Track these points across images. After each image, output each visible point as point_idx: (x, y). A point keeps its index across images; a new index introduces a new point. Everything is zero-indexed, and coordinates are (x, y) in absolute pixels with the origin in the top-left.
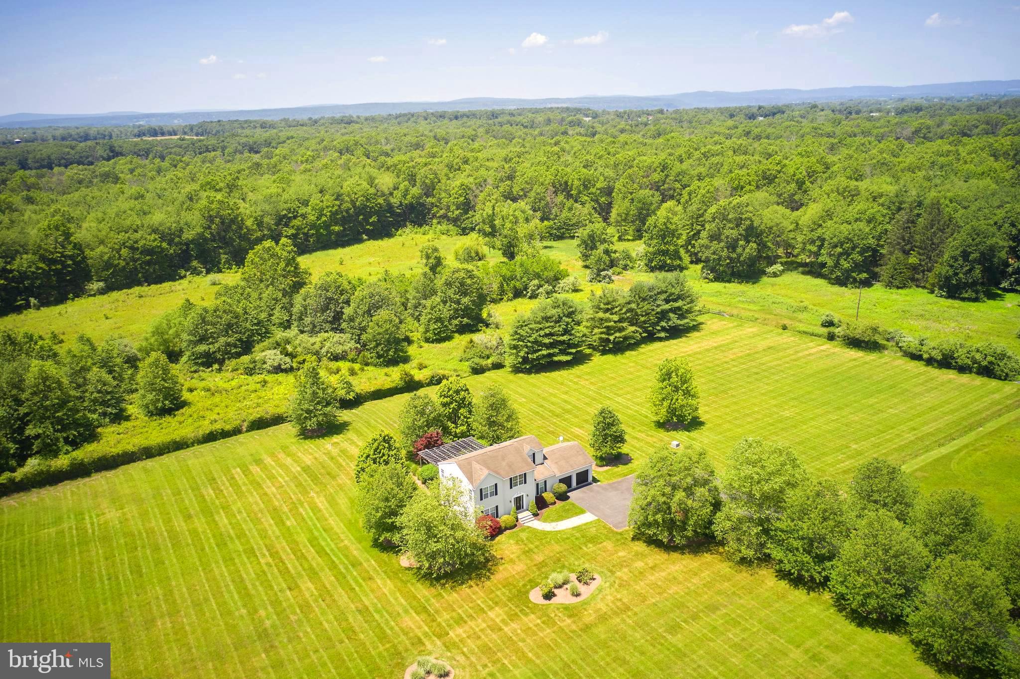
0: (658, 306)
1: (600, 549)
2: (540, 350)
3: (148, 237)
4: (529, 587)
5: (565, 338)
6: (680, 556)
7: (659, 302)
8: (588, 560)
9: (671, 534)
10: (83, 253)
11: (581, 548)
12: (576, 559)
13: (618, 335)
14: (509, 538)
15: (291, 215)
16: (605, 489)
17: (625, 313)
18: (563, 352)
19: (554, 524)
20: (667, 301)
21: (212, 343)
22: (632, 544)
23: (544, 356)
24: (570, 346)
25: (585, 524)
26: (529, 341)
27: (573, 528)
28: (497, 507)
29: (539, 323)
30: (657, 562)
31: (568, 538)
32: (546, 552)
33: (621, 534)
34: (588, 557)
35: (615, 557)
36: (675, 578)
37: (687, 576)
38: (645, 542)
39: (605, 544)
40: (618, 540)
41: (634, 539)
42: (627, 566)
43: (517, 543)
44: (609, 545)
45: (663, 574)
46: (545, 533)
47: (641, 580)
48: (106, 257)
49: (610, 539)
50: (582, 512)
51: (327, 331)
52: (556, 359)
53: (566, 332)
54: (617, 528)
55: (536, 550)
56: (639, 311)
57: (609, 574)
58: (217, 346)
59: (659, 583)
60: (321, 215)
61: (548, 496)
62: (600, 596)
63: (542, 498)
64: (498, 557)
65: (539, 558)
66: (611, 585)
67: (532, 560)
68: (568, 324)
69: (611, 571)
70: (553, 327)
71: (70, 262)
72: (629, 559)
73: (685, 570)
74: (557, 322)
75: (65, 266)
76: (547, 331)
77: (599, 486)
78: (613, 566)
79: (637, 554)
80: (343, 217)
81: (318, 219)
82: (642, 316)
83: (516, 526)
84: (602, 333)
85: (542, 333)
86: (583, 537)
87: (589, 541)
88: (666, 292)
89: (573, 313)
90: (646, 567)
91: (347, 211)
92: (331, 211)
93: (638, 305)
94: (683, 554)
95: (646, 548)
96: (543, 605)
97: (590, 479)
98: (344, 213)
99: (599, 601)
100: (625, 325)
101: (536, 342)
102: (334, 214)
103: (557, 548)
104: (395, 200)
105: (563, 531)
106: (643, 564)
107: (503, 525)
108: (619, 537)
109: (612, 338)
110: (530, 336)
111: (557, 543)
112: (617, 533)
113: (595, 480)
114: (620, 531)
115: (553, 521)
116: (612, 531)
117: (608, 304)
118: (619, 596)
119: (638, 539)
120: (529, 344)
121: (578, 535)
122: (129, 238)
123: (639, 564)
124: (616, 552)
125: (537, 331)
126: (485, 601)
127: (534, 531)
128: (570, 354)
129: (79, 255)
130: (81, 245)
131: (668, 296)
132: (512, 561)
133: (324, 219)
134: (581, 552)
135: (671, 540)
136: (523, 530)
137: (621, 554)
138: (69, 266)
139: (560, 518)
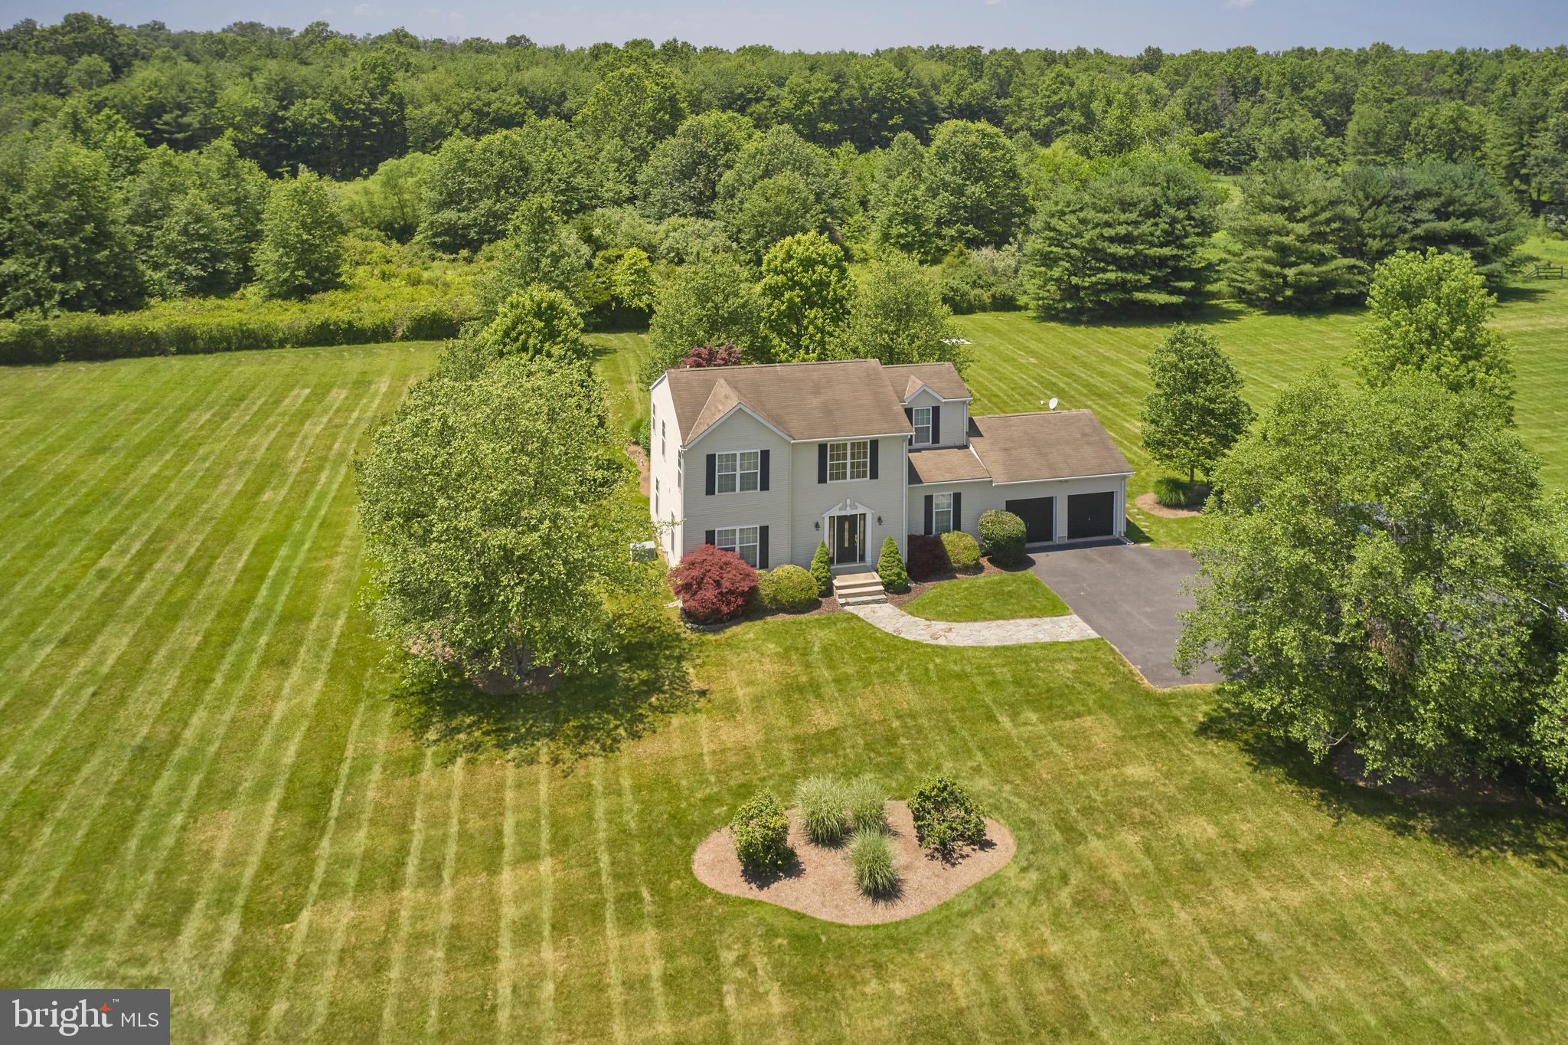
0: (1417, 223)
1: (1058, 737)
2: (1104, 271)
3: (509, 99)
4: (720, 811)
5: (1167, 251)
6: (1386, 837)
7: (1418, 216)
8: (998, 766)
9: (1344, 722)
10: (402, 111)
11: (991, 718)
12: (954, 753)
13: (1307, 267)
14: (770, 634)
15: (750, 96)
16: (1160, 563)
17: (1328, 221)
18: (1158, 284)
19: (940, 626)
20: (1441, 214)
21: (467, 209)
22: (1191, 747)
23: (1111, 286)
24: (1180, 273)
25: (1044, 646)
26: (1074, 246)
27: (997, 651)
28: (764, 531)
29: (1104, 211)
30: (1280, 838)
31: (962, 676)
32: (861, 704)
33: (1162, 702)
34: (1001, 755)
35: (1107, 777)
36: (1344, 930)
37: (1404, 934)
38: (1248, 748)
39: (1088, 721)
40: (1141, 720)
41: (1204, 730)
42: (1145, 823)
43: (784, 656)
44: (1102, 731)
45: (1295, 897)
46: (894, 645)
47: (1184, 899)
48: (435, 120)
49: (1112, 711)
50: (1054, 608)
51: (685, 216)
52: (1139, 296)
53: (1171, 238)
54: (1152, 681)
55: (830, 690)
56: (1365, 227)
57: (1058, 837)
58: (473, 214)
59: (1265, 937)
60: (804, 102)
61: (958, 545)
62: (975, 925)
63: (938, 543)
64: (696, 685)
65: (823, 718)
66: (1044, 889)
67: (795, 720)
68: (1174, 221)
69: (1068, 829)
70: (1136, 223)
71: (376, 120)
72: (1161, 797)
73: (1401, 903)
74: (1149, 215)
75: (367, 123)
76: (1122, 230)
77: (1145, 553)
78: (1086, 811)
79: (1200, 785)
80: (843, 109)
81: (797, 107)
82: (1374, 237)
83: (812, 605)
84: (1268, 261)
85: (1108, 232)
86: (1017, 683)
87: (1034, 703)
88: (1438, 194)
89: (1191, 201)
90: (1223, 845)
91: (850, 101)
92: (820, 98)
93: (1363, 212)
94: (1403, 830)
95: (1245, 772)
96: (722, 899)
97: (1119, 528)
98: (845, 105)
99: (958, 946)
100: (1327, 249)
101: (1094, 251)
102: (825, 104)
103: (907, 697)
104: (941, 99)
105: (959, 650)
106: (1212, 831)
107: (766, 591)
108: (1152, 710)
109: (1290, 273)
110: (1079, 235)
111: (914, 681)
112: (1148, 695)
113: (1135, 534)
114: (1160, 690)
115: (941, 616)
116: (1133, 687)
117: (1283, 196)
118: (1056, 948)
119: (1224, 734)
120: (1074, 252)
121: (1003, 673)
122: (478, 98)
123: (1198, 829)
124: (1120, 759)
125: (1097, 225)
126: (534, 825)
127: (862, 632)
128: (1179, 291)
129: (394, 112)
130: (402, 98)
131: (1443, 205)
132: (730, 709)
133: (807, 108)
134: (986, 730)
135: (1343, 752)
136: (828, 623)
137: (1136, 771)
138: (374, 125)
139: (973, 612)
